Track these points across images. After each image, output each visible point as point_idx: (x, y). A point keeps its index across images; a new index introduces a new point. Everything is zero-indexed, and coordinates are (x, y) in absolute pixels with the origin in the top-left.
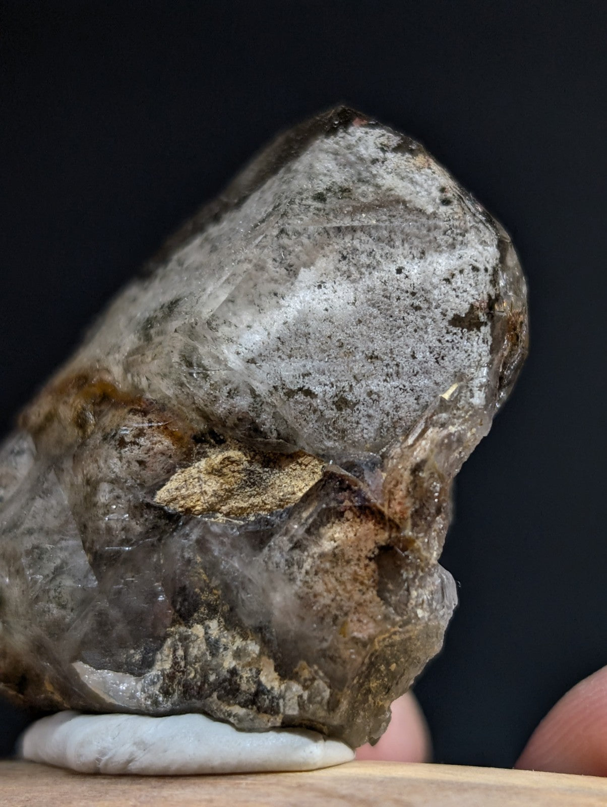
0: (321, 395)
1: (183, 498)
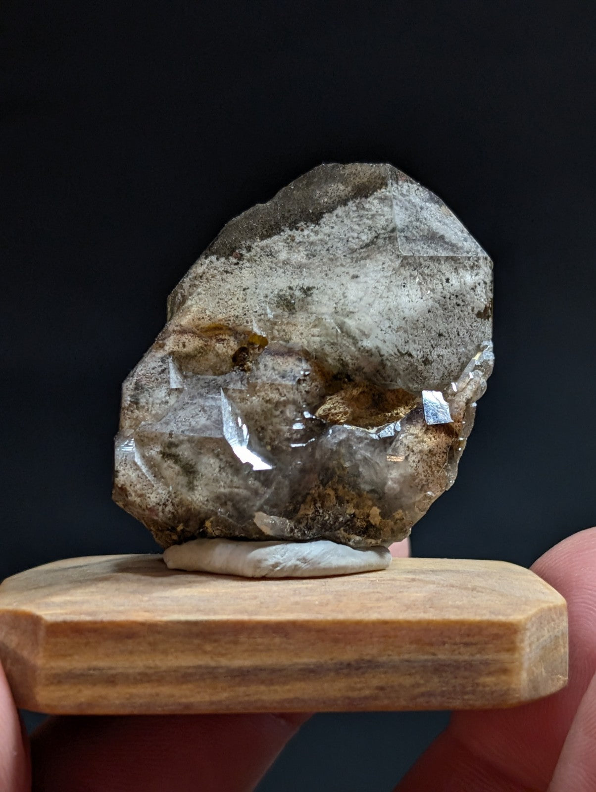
0: (416, 356)
1: (332, 415)
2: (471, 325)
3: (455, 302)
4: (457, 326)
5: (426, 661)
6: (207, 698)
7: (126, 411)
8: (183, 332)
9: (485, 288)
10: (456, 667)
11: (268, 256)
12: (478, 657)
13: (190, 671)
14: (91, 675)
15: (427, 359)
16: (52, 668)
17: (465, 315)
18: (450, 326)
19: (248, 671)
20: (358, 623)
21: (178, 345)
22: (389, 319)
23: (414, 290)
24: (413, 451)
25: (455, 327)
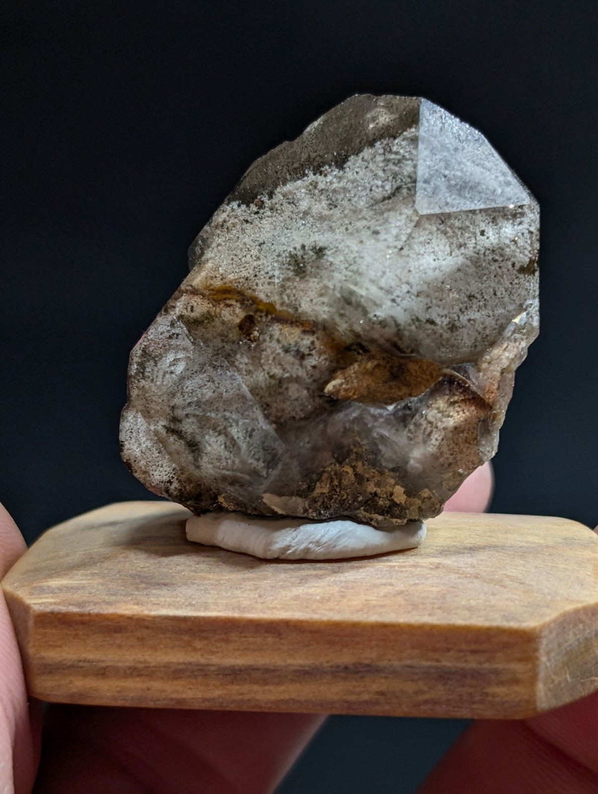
0: (440, 323)
1: (344, 391)
2: (511, 283)
3: (490, 257)
4: (493, 285)
5: (429, 667)
6: (200, 695)
7: (133, 380)
8: (194, 292)
9: (531, 238)
10: (463, 675)
11: (289, 203)
12: (486, 665)
13: (181, 667)
14: (81, 667)
15: (453, 325)
16: (43, 658)
17: (503, 272)
18: (484, 285)
19: (240, 670)
20: (355, 625)
21: (187, 309)
22: (408, 283)
23: (442, 247)
24: (437, 427)
25: (490, 287)
